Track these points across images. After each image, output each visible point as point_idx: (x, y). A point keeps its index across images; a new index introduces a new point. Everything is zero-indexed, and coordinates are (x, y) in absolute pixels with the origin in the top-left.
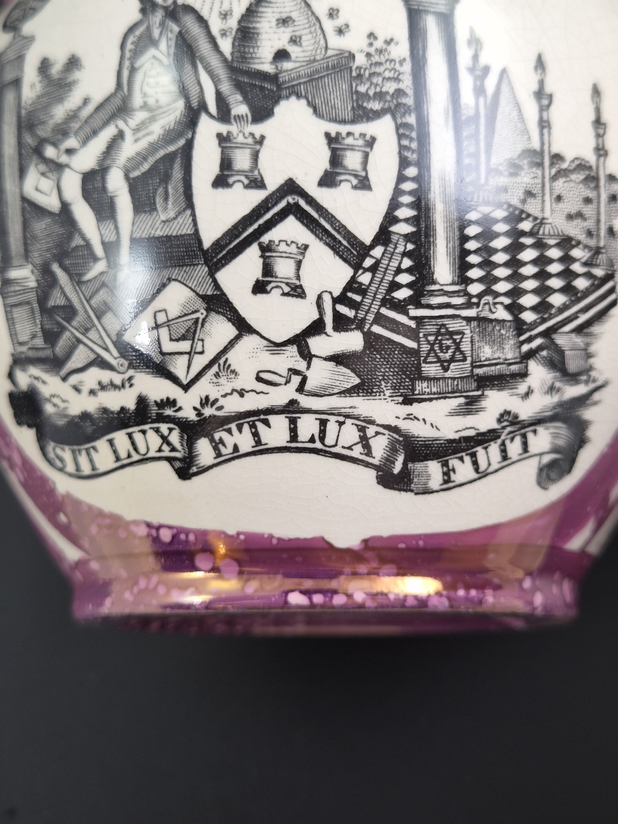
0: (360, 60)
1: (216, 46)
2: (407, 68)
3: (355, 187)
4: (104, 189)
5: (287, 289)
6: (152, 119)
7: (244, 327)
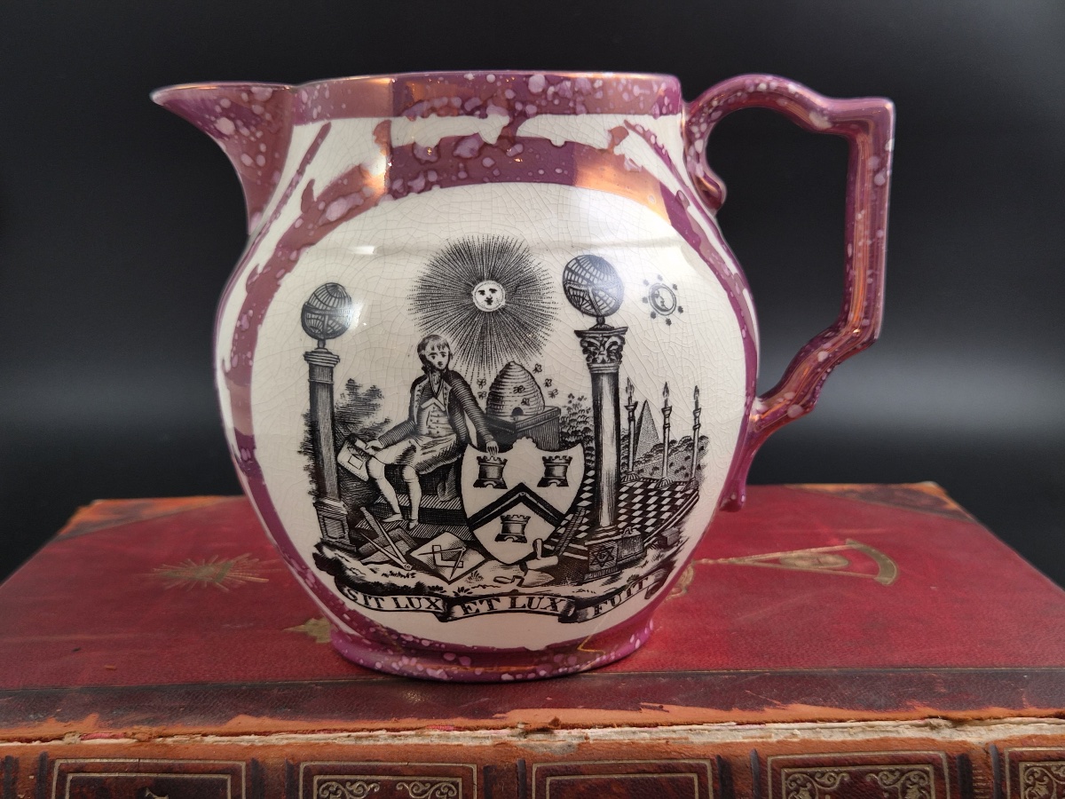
0: (564, 412)
1: (476, 404)
2: (591, 414)
3: (559, 486)
4: (402, 478)
5: (516, 539)
6: (435, 443)
7: (488, 556)
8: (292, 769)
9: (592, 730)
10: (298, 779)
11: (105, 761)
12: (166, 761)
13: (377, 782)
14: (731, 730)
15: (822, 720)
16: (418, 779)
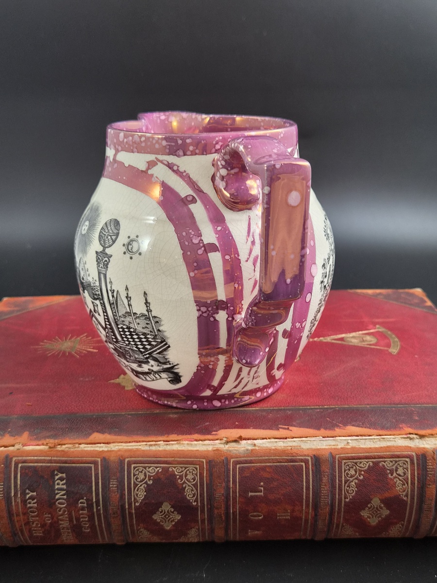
8: (122, 462)
9: (257, 441)
10: (124, 466)
11: (36, 458)
12: (64, 458)
13: (160, 467)
14: (320, 440)
15: (361, 436)
16: (179, 466)
